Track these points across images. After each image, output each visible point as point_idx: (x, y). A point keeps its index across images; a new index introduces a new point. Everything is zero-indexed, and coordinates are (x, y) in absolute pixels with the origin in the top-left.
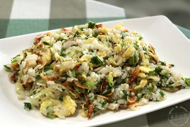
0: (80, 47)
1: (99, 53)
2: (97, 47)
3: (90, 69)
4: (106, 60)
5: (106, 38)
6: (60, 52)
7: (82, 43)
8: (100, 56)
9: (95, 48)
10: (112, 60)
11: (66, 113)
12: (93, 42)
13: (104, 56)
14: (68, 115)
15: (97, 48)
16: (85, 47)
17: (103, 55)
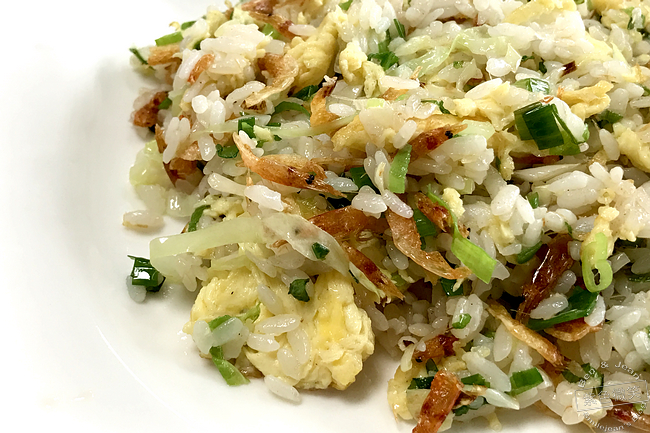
0: (484, 34)
1: (570, 86)
2: (571, 49)
3: (497, 164)
4: (603, 133)
5: (629, 11)
6: (379, 37)
7: (502, 16)
8: (571, 103)
9: (558, 51)
10: (633, 136)
11: (310, 371)
12: (559, 20)
13: (597, 109)
14: (318, 387)
15: (567, 55)
16: (510, 39)
17: (591, 103)
